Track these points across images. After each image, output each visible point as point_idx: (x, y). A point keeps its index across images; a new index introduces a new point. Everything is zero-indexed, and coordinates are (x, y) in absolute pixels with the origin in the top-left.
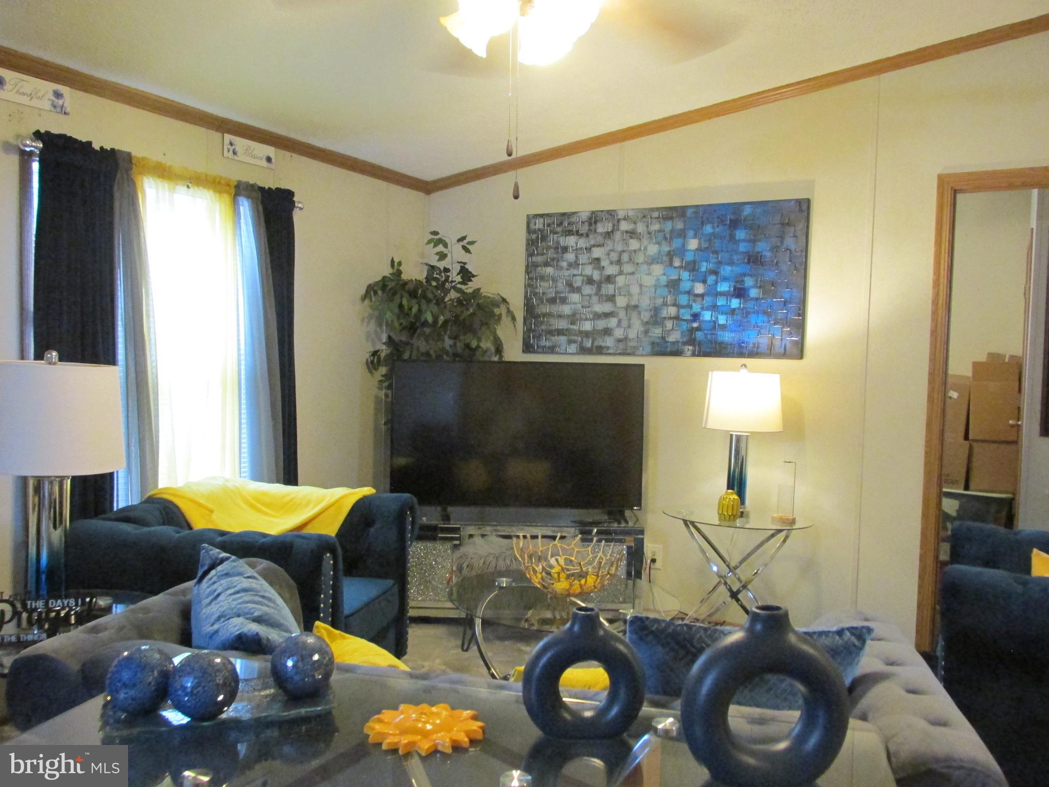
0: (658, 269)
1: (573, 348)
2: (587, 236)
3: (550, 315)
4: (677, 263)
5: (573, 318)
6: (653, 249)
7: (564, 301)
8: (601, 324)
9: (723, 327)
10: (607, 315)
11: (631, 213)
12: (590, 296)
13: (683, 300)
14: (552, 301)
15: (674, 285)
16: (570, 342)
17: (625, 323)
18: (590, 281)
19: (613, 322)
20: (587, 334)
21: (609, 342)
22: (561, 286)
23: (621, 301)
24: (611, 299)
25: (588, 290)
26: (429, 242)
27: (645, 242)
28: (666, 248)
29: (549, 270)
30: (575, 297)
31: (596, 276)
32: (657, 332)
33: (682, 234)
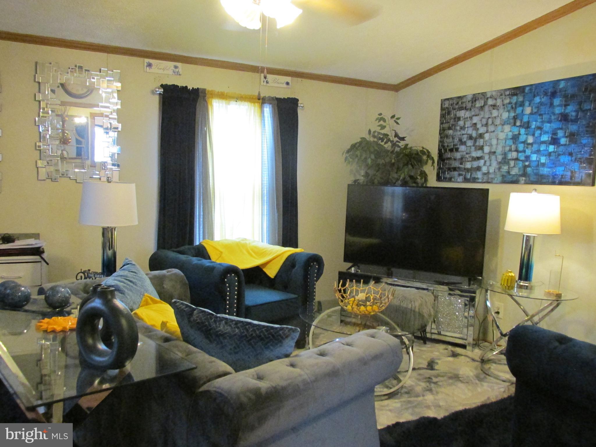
0: (507, 128)
1: (460, 179)
2: (471, 110)
3: (449, 159)
4: (518, 123)
5: (462, 160)
6: (505, 115)
7: (457, 150)
8: (475, 164)
9: (543, 165)
10: (479, 158)
11: (494, 94)
12: (470, 146)
13: (521, 147)
14: (451, 150)
15: (515, 138)
16: (460, 175)
17: (488, 163)
18: (471, 137)
19: (482, 162)
20: (468, 170)
21: (479, 175)
22: (456, 141)
23: (487, 149)
24: (481, 148)
25: (470, 143)
26: (377, 119)
27: (501, 111)
28: (512, 114)
29: (451, 132)
30: (462, 148)
31: (474, 135)
32: (505, 168)
33: (522, 104)
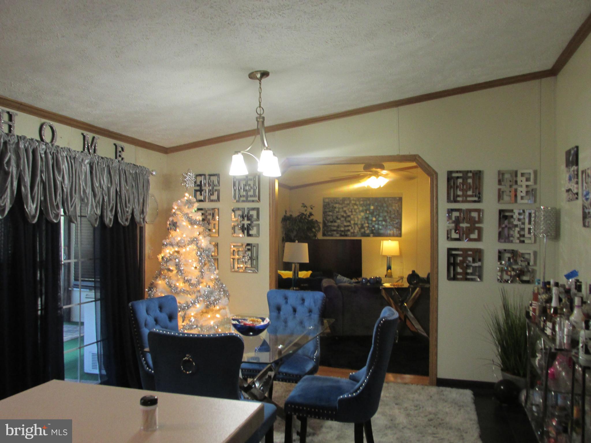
0: (362, 214)
1: (338, 235)
2: (342, 204)
3: (331, 226)
4: (368, 212)
5: (338, 227)
6: (361, 208)
7: (335, 222)
8: (347, 228)
9: (381, 229)
10: (348, 226)
11: (355, 199)
12: (343, 221)
13: (370, 222)
14: (332, 222)
15: (367, 218)
16: (337, 233)
17: (353, 228)
18: (343, 216)
19: (350, 228)
20: (342, 231)
21: (349, 233)
22: (334, 218)
23: (352, 222)
24: (349, 221)
25: (343, 219)
26: (302, 206)
27: (359, 206)
28: (364, 208)
29: (331, 213)
30: (339, 221)
31: (345, 215)
32: (363, 230)
33: (369, 205)
